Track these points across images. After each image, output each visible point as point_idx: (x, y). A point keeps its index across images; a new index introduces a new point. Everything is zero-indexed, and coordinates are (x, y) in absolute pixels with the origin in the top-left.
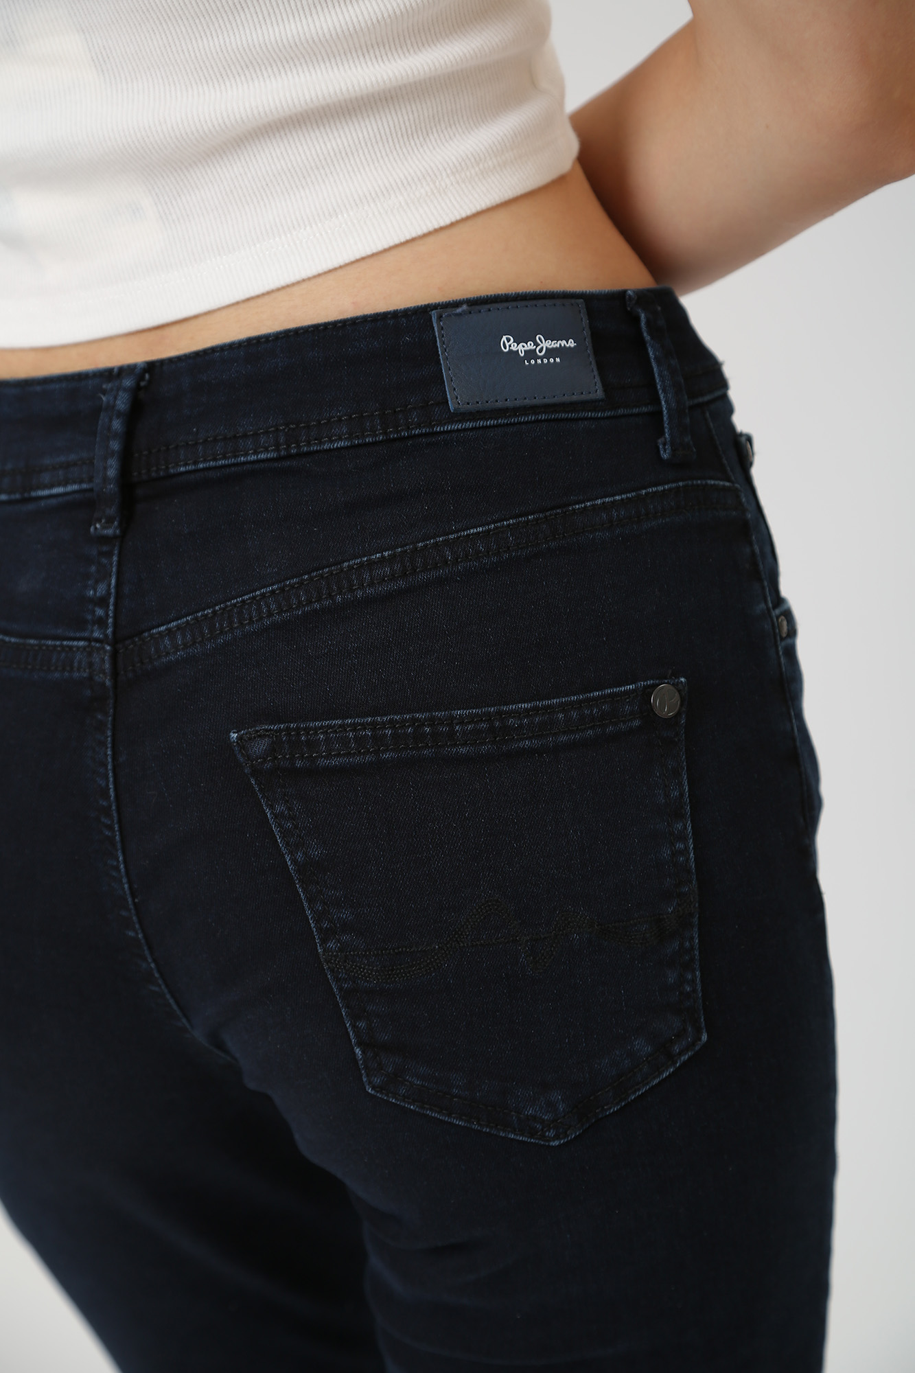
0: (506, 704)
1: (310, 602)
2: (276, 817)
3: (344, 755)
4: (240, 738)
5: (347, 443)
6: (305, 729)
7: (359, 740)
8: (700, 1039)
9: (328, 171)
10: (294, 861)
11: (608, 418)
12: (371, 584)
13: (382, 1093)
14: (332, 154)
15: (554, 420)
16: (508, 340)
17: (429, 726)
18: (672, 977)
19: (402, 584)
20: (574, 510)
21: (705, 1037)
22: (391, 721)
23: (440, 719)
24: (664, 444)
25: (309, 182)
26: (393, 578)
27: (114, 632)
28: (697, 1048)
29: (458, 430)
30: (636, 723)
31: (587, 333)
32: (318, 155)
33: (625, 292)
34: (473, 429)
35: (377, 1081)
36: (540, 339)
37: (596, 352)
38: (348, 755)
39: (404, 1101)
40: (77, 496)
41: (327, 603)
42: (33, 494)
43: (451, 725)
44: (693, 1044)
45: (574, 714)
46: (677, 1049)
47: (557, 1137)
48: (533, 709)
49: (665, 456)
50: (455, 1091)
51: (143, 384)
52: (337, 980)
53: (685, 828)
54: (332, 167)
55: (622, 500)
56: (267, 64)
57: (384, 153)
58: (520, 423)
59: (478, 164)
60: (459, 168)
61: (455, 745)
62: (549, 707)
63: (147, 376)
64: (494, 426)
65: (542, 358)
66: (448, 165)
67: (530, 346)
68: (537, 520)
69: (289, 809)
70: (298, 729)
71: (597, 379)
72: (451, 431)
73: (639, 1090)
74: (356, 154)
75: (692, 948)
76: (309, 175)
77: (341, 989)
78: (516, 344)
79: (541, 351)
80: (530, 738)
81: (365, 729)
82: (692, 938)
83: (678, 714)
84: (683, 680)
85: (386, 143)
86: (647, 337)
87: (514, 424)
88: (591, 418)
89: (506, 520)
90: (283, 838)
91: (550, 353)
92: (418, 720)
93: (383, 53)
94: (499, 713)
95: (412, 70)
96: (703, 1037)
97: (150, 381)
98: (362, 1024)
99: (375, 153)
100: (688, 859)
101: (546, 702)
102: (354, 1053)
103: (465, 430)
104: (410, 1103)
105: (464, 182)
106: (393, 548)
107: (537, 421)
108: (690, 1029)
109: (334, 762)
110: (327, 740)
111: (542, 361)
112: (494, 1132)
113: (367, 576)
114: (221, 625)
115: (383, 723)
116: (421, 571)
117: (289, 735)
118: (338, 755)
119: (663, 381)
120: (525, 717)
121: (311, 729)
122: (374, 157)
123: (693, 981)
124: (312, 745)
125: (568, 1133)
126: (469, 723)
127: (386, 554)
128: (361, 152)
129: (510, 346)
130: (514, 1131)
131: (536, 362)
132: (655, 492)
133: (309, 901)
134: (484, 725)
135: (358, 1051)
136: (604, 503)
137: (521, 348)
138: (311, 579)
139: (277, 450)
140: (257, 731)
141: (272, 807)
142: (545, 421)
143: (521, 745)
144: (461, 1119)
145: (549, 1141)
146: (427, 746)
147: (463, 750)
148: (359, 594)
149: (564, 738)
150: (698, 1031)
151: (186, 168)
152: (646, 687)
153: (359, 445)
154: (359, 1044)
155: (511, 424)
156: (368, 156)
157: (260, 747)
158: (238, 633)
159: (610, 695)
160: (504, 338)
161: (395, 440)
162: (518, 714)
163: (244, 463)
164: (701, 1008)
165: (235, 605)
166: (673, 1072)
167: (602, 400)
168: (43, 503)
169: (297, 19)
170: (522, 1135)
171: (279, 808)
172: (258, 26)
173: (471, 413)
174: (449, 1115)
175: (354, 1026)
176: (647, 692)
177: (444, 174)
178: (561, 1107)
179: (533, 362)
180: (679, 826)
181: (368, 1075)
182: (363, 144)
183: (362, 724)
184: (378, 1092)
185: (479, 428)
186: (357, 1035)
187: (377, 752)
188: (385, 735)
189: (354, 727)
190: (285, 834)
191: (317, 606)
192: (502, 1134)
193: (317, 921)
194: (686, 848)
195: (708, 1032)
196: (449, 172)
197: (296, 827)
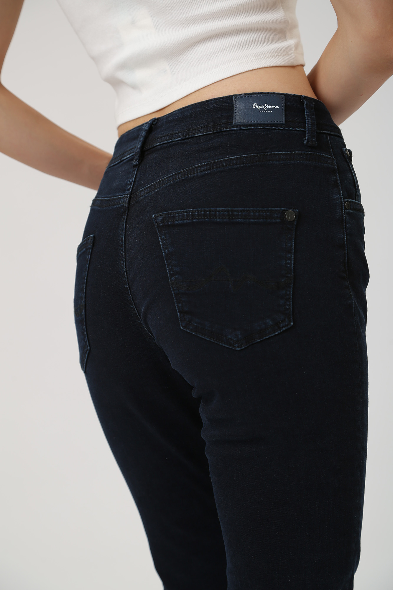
0: (235, 208)
1: (182, 177)
2: (162, 240)
3: (183, 220)
4: (155, 216)
5: (202, 134)
6: (173, 213)
7: (187, 215)
8: (290, 324)
9: (217, 55)
10: (165, 253)
11: (286, 130)
12: (200, 172)
13: (185, 329)
14: (218, 50)
15: (267, 129)
16: (256, 105)
17: (209, 212)
18: (282, 302)
19: (209, 172)
20: (267, 154)
21: (292, 324)
22: (198, 210)
23: (212, 210)
24: (305, 140)
25: (212, 59)
26: (207, 170)
27: (131, 192)
28: (289, 327)
29: (235, 130)
30: (279, 221)
31: (283, 105)
32: (214, 50)
33: (301, 96)
34: (239, 130)
35: (184, 324)
36: (266, 105)
37: (285, 111)
38: (184, 220)
39: (191, 331)
40: (132, 157)
41: (186, 177)
42: (123, 159)
43: (216, 212)
44: (288, 325)
45: (257, 214)
46: (281, 325)
47: (238, 347)
48: (243, 210)
49: (305, 143)
50: (206, 328)
51: (154, 123)
52: (174, 290)
53: (291, 256)
54: (218, 54)
55: (285, 153)
56: (200, 21)
57: (234, 51)
58: (255, 129)
59: (263, 55)
60: (257, 55)
61: (216, 218)
62: (249, 210)
63: (156, 121)
64: (246, 129)
65: (266, 110)
66: (254, 53)
67: (263, 107)
68: (254, 156)
69: (165, 237)
70: (171, 213)
71: (284, 118)
72: (233, 130)
73: (267, 336)
74: (226, 50)
75: (290, 294)
76: (212, 56)
77: (175, 293)
78: (258, 106)
79: (266, 108)
80: (241, 219)
81: (190, 212)
82: (290, 291)
83: (294, 221)
84: (297, 210)
85: (235, 48)
86: (305, 109)
87: (253, 129)
88: (280, 129)
89: (244, 155)
90: (163, 246)
91: (269, 109)
92: (205, 210)
93: (234, 17)
94: (232, 210)
95: (242, 22)
96: (291, 324)
97: (156, 123)
98: (180, 305)
99: (232, 50)
100: (291, 266)
101: (248, 209)
102: (177, 314)
103: (237, 130)
104: (193, 332)
105: (258, 59)
106: (208, 162)
107: (261, 129)
108: (287, 320)
109: (180, 222)
110: (179, 216)
111: (266, 111)
112: (218, 343)
113: (199, 169)
114: (157, 186)
115: (195, 211)
116: (215, 168)
117: (168, 215)
118: (181, 220)
119: (308, 121)
120: (240, 212)
121: (175, 212)
122: (231, 51)
123: (289, 305)
124: (174, 217)
125: (242, 346)
126: (221, 212)
127: (206, 163)
128: (227, 50)
129: (256, 106)
130: (224, 344)
131: (264, 111)
132: (298, 153)
133: (168, 265)
134: (226, 213)
135: (178, 314)
136: (278, 153)
137: (259, 107)
138: (183, 171)
139: (183, 137)
140: (160, 214)
141: (161, 237)
142: (263, 129)
143: (238, 220)
144: (208, 338)
145: (236, 348)
146: (207, 218)
147: (218, 220)
148: (196, 175)
149: (252, 220)
150: (290, 322)
151: (178, 56)
152: (283, 210)
153: (205, 135)
154: (179, 312)
155: (252, 129)
156: (229, 51)
157: (160, 219)
158: (161, 188)
159: (270, 210)
160: (254, 104)
161: (216, 133)
162: (238, 211)
163: (174, 141)
164: (292, 314)
165: (162, 180)
166: (280, 333)
167: (284, 124)
168: (124, 161)
169: (208, 6)
170: (227, 345)
171: (163, 237)
172: (196, 9)
173: (240, 125)
174: (205, 336)
175: (178, 306)
176: (283, 212)
177: (252, 56)
178: (240, 337)
179: (262, 111)
180: (289, 255)
181: (181, 323)
182: (228, 47)
183: (189, 211)
184: (184, 328)
185: (241, 130)
186: (178, 309)
187: (192, 219)
188: (195, 214)
189: (187, 212)
190: (164, 245)
191: (183, 178)
192: (221, 344)
193: (170, 272)
194: (291, 263)
195: (293, 322)
196: (254, 56)
197: (166, 242)
